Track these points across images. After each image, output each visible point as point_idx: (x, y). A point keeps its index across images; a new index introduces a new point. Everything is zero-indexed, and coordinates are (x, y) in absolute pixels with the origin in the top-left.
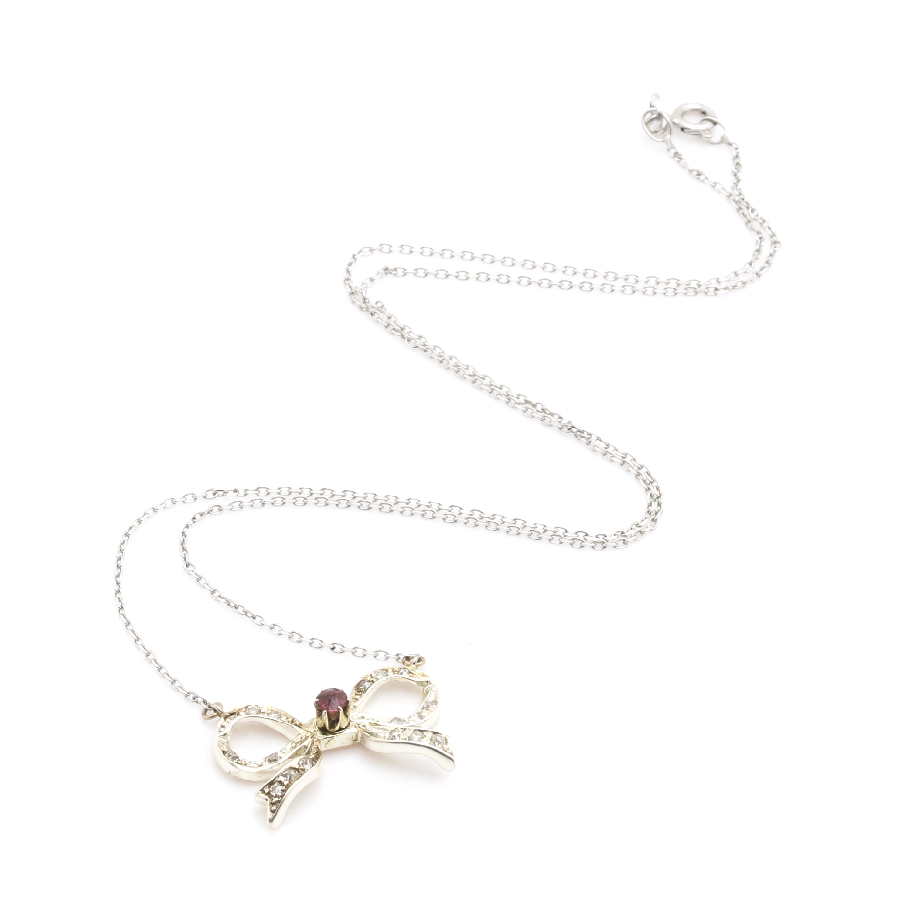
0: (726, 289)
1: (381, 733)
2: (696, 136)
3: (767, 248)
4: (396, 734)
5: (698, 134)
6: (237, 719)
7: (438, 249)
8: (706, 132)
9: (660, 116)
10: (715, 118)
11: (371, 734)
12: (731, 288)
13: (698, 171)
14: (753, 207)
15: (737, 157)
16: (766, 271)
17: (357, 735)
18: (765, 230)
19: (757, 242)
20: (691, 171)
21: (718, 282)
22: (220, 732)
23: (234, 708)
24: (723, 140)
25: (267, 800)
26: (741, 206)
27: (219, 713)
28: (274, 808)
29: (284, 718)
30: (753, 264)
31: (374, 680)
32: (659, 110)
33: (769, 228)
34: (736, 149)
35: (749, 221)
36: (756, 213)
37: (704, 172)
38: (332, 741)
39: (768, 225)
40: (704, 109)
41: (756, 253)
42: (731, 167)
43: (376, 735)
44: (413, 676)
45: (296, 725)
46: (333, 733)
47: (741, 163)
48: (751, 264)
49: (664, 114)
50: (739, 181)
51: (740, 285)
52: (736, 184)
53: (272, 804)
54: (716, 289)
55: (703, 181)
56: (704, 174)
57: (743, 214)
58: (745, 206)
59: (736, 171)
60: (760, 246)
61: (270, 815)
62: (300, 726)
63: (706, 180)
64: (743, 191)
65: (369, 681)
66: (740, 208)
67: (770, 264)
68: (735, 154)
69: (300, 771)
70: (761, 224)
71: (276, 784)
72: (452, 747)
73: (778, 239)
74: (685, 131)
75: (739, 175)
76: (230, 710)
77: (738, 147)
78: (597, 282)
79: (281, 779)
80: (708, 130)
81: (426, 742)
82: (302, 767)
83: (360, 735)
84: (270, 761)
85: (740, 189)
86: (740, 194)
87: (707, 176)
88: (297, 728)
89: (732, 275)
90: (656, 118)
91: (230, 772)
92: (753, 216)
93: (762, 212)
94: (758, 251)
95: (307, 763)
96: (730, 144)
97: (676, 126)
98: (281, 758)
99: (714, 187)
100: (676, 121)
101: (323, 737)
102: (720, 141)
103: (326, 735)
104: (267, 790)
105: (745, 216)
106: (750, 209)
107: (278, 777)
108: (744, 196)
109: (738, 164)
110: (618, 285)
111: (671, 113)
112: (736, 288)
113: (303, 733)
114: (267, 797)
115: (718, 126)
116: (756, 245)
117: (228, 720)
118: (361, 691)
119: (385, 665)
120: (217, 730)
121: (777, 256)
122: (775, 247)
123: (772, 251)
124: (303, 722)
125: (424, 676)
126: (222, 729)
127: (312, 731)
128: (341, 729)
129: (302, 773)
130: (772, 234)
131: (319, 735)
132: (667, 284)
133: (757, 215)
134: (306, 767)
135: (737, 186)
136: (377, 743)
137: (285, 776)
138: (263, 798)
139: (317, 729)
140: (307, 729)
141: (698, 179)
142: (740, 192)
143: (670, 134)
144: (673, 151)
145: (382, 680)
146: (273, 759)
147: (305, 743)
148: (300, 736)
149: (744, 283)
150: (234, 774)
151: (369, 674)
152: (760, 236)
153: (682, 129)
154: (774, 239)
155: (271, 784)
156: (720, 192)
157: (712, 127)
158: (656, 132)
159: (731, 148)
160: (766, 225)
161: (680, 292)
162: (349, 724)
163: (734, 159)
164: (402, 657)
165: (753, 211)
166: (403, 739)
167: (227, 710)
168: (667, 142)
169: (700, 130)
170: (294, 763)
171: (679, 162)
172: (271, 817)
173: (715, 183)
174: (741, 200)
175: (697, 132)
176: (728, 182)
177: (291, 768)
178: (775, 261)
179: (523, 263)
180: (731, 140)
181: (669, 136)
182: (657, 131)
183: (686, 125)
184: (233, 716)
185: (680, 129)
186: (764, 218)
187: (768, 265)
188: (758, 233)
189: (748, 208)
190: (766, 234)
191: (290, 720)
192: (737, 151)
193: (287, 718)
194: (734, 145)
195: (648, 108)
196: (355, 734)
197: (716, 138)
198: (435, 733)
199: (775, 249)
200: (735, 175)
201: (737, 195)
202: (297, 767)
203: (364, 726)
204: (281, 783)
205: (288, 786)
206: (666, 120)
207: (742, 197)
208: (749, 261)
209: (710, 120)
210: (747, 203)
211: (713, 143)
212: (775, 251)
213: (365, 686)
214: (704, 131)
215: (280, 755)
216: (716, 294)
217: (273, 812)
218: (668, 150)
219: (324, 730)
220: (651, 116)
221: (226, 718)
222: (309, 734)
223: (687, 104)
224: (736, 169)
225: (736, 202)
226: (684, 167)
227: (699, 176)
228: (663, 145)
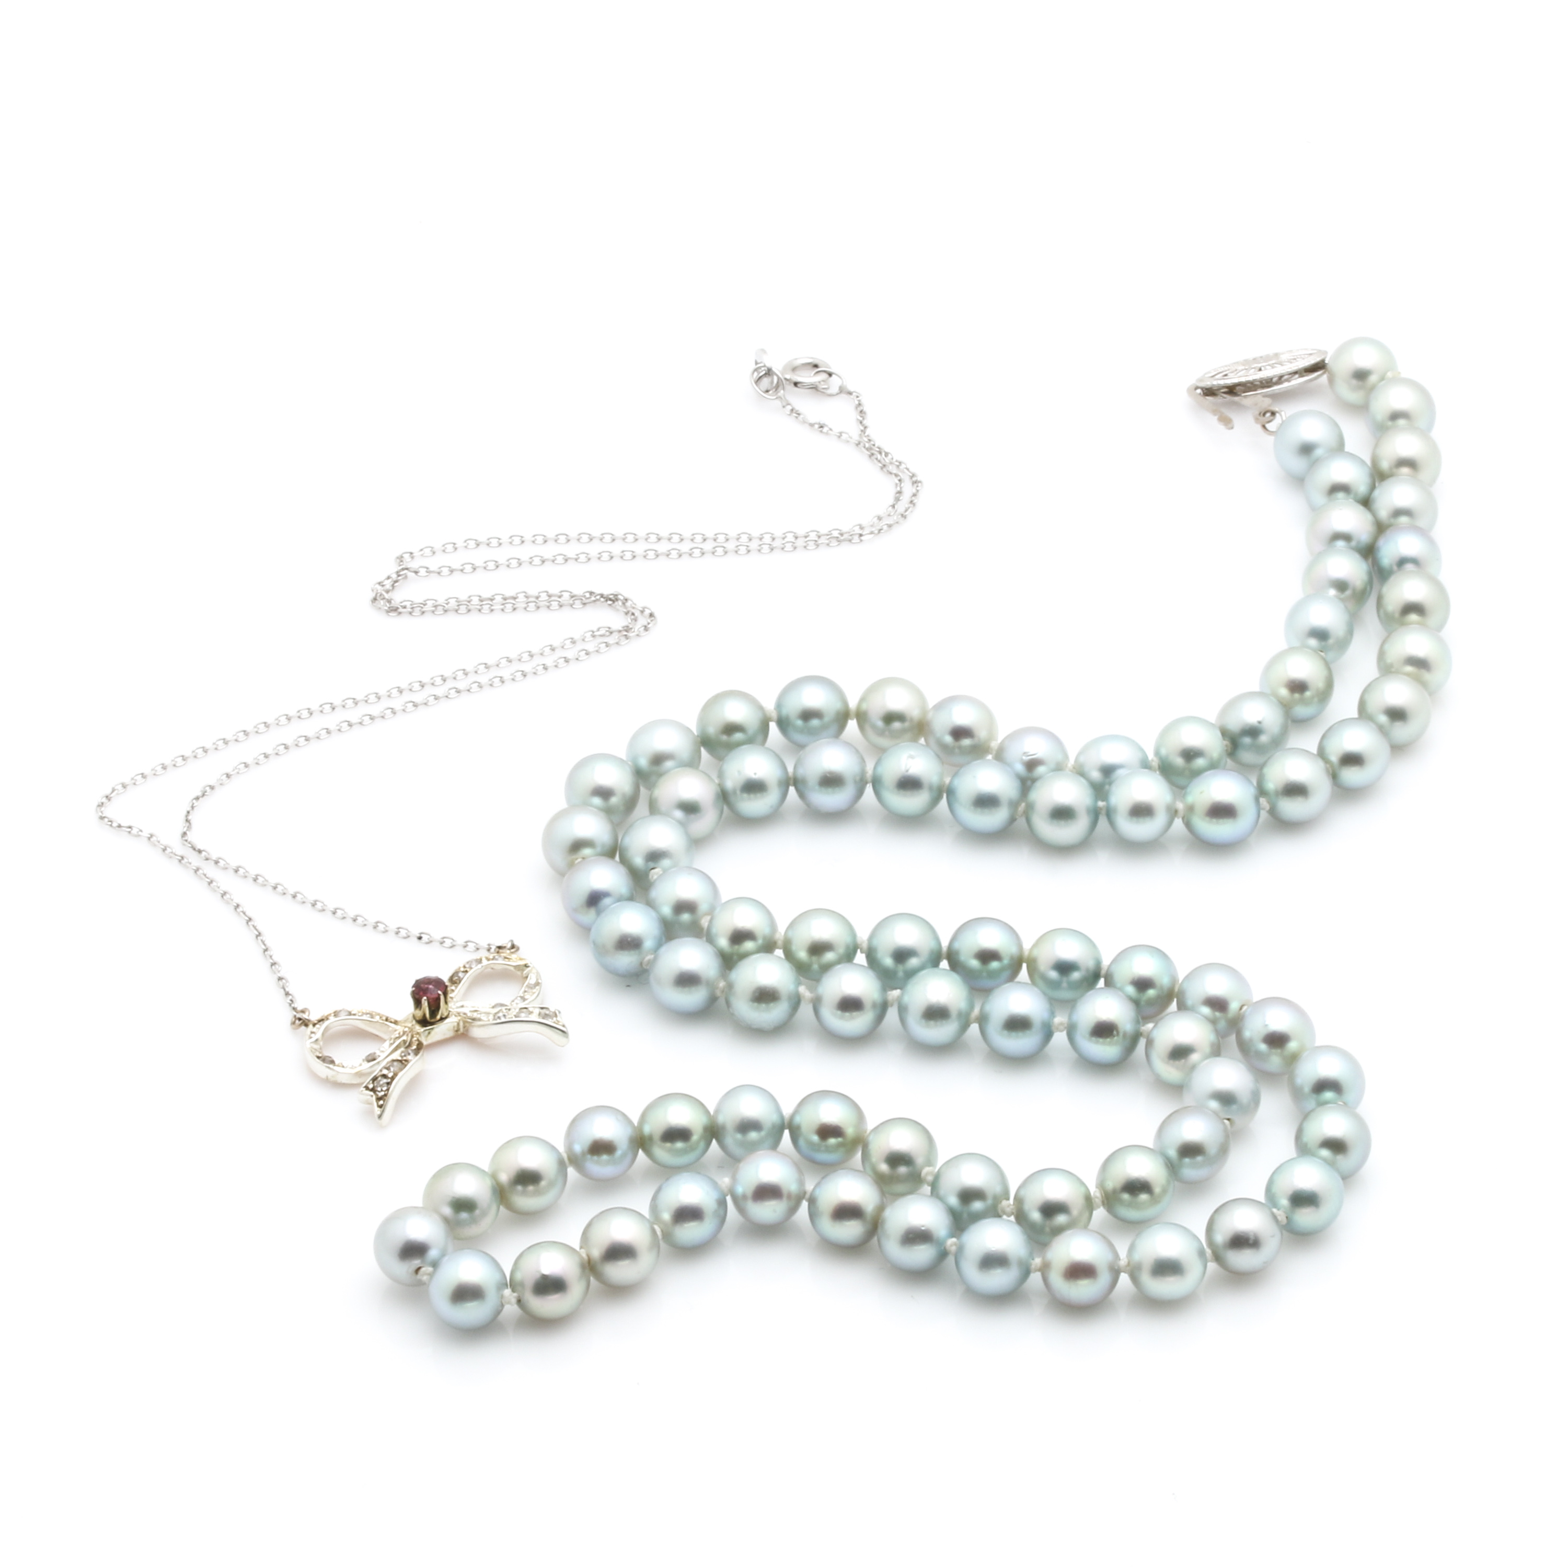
0: (872, 533)
1: (483, 1017)
2: (810, 390)
3: (908, 489)
4: (501, 1014)
5: (814, 388)
6: (326, 1023)
7: (551, 535)
8: (822, 383)
9: (769, 372)
10: (830, 368)
11: (474, 1019)
12: (876, 532)
13: (819, 424)
14: (887, 451)
15: (860, 404)
16: (912, 512)
17: (458, 1024)
18: (903, 472)
19: (897, 484)
20: (812, 425)
21: (862, 528)
22: (311, 1038)
23: (322, 1015)
24: (842, 390)
25: (372, 1096)
26: (873, 452)
27: (305, 1023)
28: (381, 1102)
29: (377, 1018)
30: (896, 506)
31: (468, 970)
32: (768, 365)
33: (908, 469)
34: (857, 397)
35: (884, 466)
36: (890, 456)
37: (826, 423)
38: (433, 1032)
39: (905, 467)
40: (816, 362)
41: (898, 495)
42: (855, 415)
43: (480, 1020)
44: (509, 961)
45: (391, 1022)
46: (432, 1024)
47: (865, 409)
48: (893, 506)
49: (774, 369)
50: (866, 427)
51: (885, 528)
52: (863, 431)
53: (379, 1099)
54: (861, 535)
55: (827, 434)
56: (827, 426)
57: (877, 459)
58: (877, 451)
59: (861, 419)
60: (901, 488)
61: (378, 1111)
62: (396, 1022)
63: (830, 432)
64: (873, 437)
65: (463, 972)
66: (873, 454)
67: (914, 505)
68: (857, 403)
69: (403, 1063)
70: (898, 466)
71: (380, 1078)
72: (564, 1019)
73: (919, 479)
74: (799, 385)
75: (865, 422)
76: (319, 1017)
77: (858, 395)
78: (731, 546)
79: (385, 1072)
80: (823, 381)
81: (534, 1017)
82: (405, 1058)
83: (461, 1024)
84: (369, 1061)
85: (868, 436)
86: (870, 440)
87: (830, 426)
88: (392, 1025)
89: (875, 520)
90: (766, 374)
91: (327, 1077)
92: (887, 460)
93: (897, 455)
94: (900, 492)
95: (409, 1054)
96: (850, 393)
97: (788, 382)
98: (379, 1056)
99: (839, 437)
100: (788, 377)
101: (423, 1029)
102: (839, 392)
103: (426, 1026)
104: (371, 1086)
105: (879, 461)
106: (883, 454)
107: (381, 1071)
108: (874, 442)
109: (861, 412)
110: (754, 545)
111: (780, 368)
112: (882, 531)
113: (400, 1029)
114: (372, 1093)
115: (834, 376)
116: (896, 487)
117: (317, 1026)
118: (456, 983)
119: (477, 956)
120: (307, 1037)
121: (920, 495)
122: (917, 486)
123: (914, 491)
124: (398, 1019)
125: (521, 959)
126: (313, 1035)
127: (410, 1025)
128: (442, 1019)
129: (406, 1063)
130: (911, 475)
131: (418, 1028)
132: (806, 537)
133: (892, 459)
134: (409, 1057)
135: (865, 433)
136: (482, 1029)
137: (388, 1069)
138: (367, 1095)
139: (414, 1022)
140: (403, 1024)
141: (821, 431)
142: (869, 438)
143: (784, 389)
144: (789, 408)
145: (476, 968)
146: (371, 1058)
147: (404, 1038)
148: (397, 1032)
149: (890, 526)
150: (332, 1079)
151: (462, 966)
152: (899, 478)
153: (796, 384)
154: (914, 479)
155: (374, 1079)
156: (848, 441)
157: (828, 379)
158: (767, 391)
159: (852, 397)
160: (903, 466)
161: (822, 543)
162: (449, 1014)
163: (856, 408)
164: (493, 948)
165: (887, 454)
166: (509, 1018)
167: (314, 1017)
168: (781, 398)
169: (815, 382)
170: (396, 1055)
171: (797, 417)
172: (379, 1113)
173: (841, 433)
174: (872, 446)
175: (812, 385)
176: (854, 431)
177: (393, 1061)
178: (919, 501)
179: (647, 537)
180: (851, 389)
181: (782, 391)
182: (769, 389)
183: (799, 379)
184: (321, 1023)
185: (793, 385)
186: (900, 459)
187: (912, 505)
188: (896, 475)
189: (880, 453)
190: (905, 477)
191: (384, 1018)
192: (858, 399)
193: (381, 1018)
194: (854, 394)
195: (754, 367)
196: (456, 1024)
197: (834, 389)
198: (542, 1008)
199: (918, 488)
200: (861, 423)
201: (867, 442)
202: (400, 1058)
203: (465, 1014)
204: (385, 1076)
205: (393, 1078)
206: (777, 376)
207: (872, 443)
208: (891, 504)
209: (825, 371)
210: (879, 448)
211: (831, 395)
212: (918, 491)
213: (459, 977)
214: (819, 382)
215: (378, 1053)
216: (861, 541)
217: (380, 1106)
218: (784, 407)
219: (424, 1022)
220: (758, 375)
221: (314, 1025)
222: (406, 1029)
223: (796, 359)
224: (861, 417)
225: (867, 449)
226: (804, 422)
227: (821, 429)
228: (778, 402)
